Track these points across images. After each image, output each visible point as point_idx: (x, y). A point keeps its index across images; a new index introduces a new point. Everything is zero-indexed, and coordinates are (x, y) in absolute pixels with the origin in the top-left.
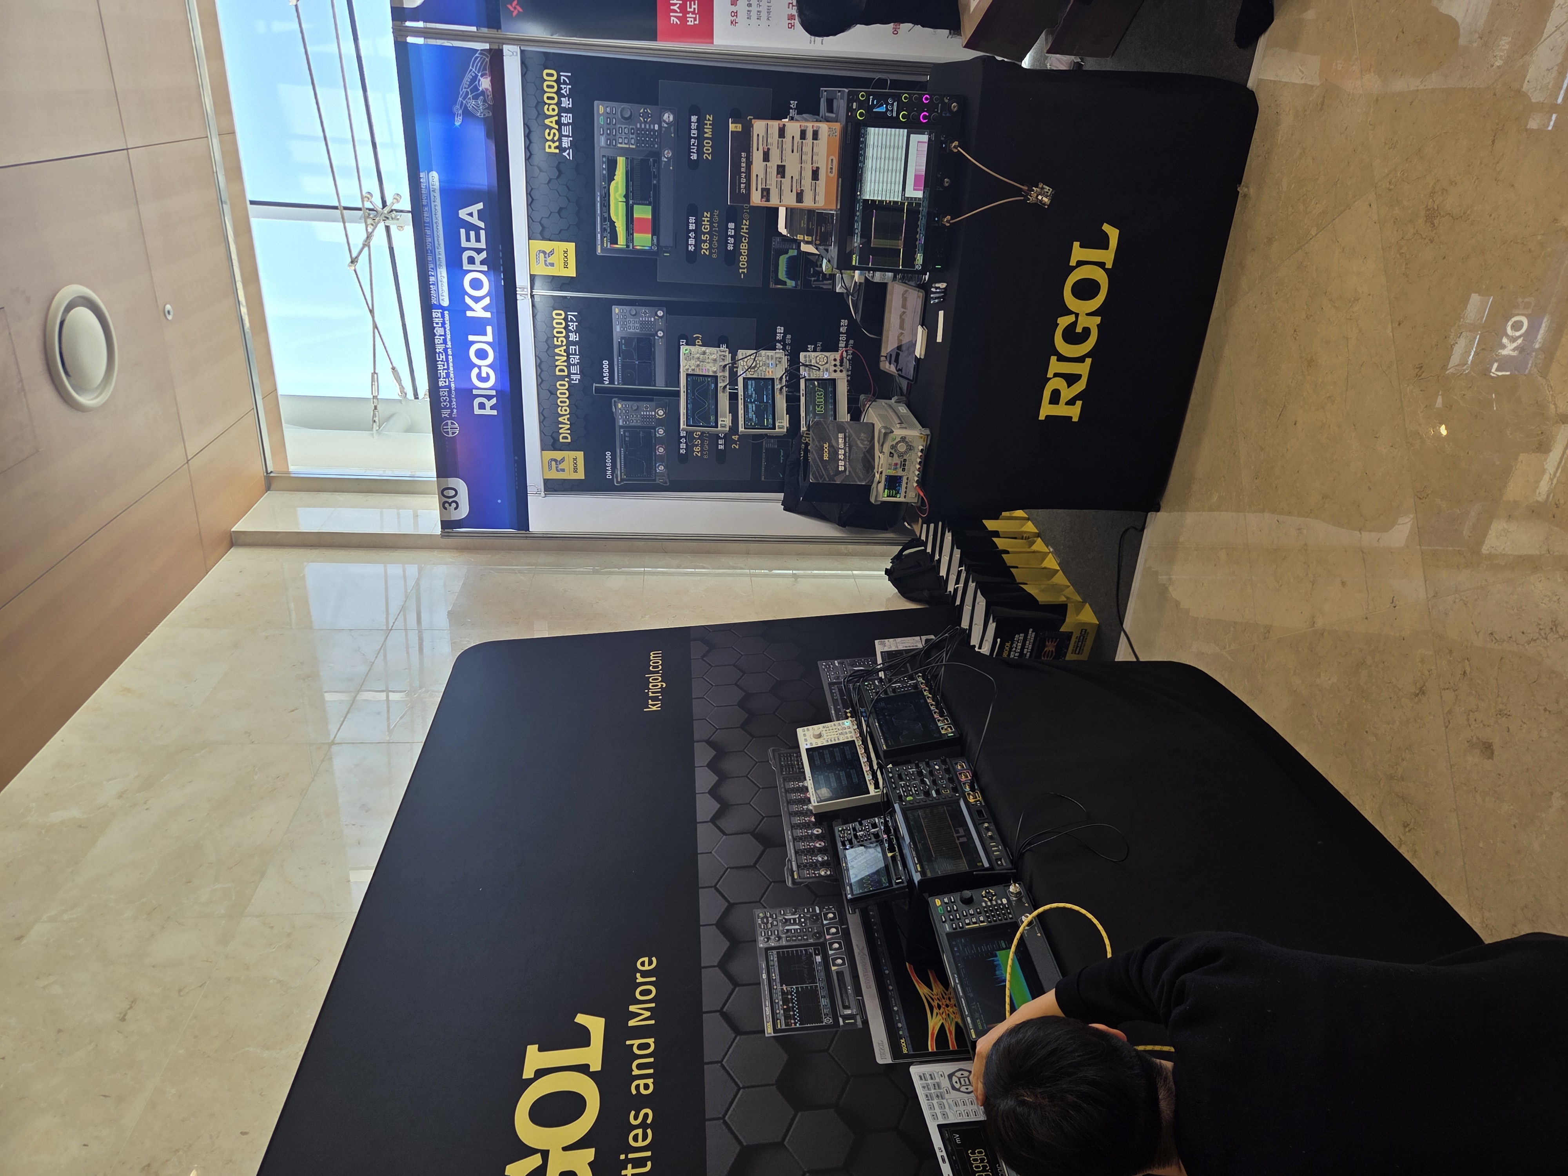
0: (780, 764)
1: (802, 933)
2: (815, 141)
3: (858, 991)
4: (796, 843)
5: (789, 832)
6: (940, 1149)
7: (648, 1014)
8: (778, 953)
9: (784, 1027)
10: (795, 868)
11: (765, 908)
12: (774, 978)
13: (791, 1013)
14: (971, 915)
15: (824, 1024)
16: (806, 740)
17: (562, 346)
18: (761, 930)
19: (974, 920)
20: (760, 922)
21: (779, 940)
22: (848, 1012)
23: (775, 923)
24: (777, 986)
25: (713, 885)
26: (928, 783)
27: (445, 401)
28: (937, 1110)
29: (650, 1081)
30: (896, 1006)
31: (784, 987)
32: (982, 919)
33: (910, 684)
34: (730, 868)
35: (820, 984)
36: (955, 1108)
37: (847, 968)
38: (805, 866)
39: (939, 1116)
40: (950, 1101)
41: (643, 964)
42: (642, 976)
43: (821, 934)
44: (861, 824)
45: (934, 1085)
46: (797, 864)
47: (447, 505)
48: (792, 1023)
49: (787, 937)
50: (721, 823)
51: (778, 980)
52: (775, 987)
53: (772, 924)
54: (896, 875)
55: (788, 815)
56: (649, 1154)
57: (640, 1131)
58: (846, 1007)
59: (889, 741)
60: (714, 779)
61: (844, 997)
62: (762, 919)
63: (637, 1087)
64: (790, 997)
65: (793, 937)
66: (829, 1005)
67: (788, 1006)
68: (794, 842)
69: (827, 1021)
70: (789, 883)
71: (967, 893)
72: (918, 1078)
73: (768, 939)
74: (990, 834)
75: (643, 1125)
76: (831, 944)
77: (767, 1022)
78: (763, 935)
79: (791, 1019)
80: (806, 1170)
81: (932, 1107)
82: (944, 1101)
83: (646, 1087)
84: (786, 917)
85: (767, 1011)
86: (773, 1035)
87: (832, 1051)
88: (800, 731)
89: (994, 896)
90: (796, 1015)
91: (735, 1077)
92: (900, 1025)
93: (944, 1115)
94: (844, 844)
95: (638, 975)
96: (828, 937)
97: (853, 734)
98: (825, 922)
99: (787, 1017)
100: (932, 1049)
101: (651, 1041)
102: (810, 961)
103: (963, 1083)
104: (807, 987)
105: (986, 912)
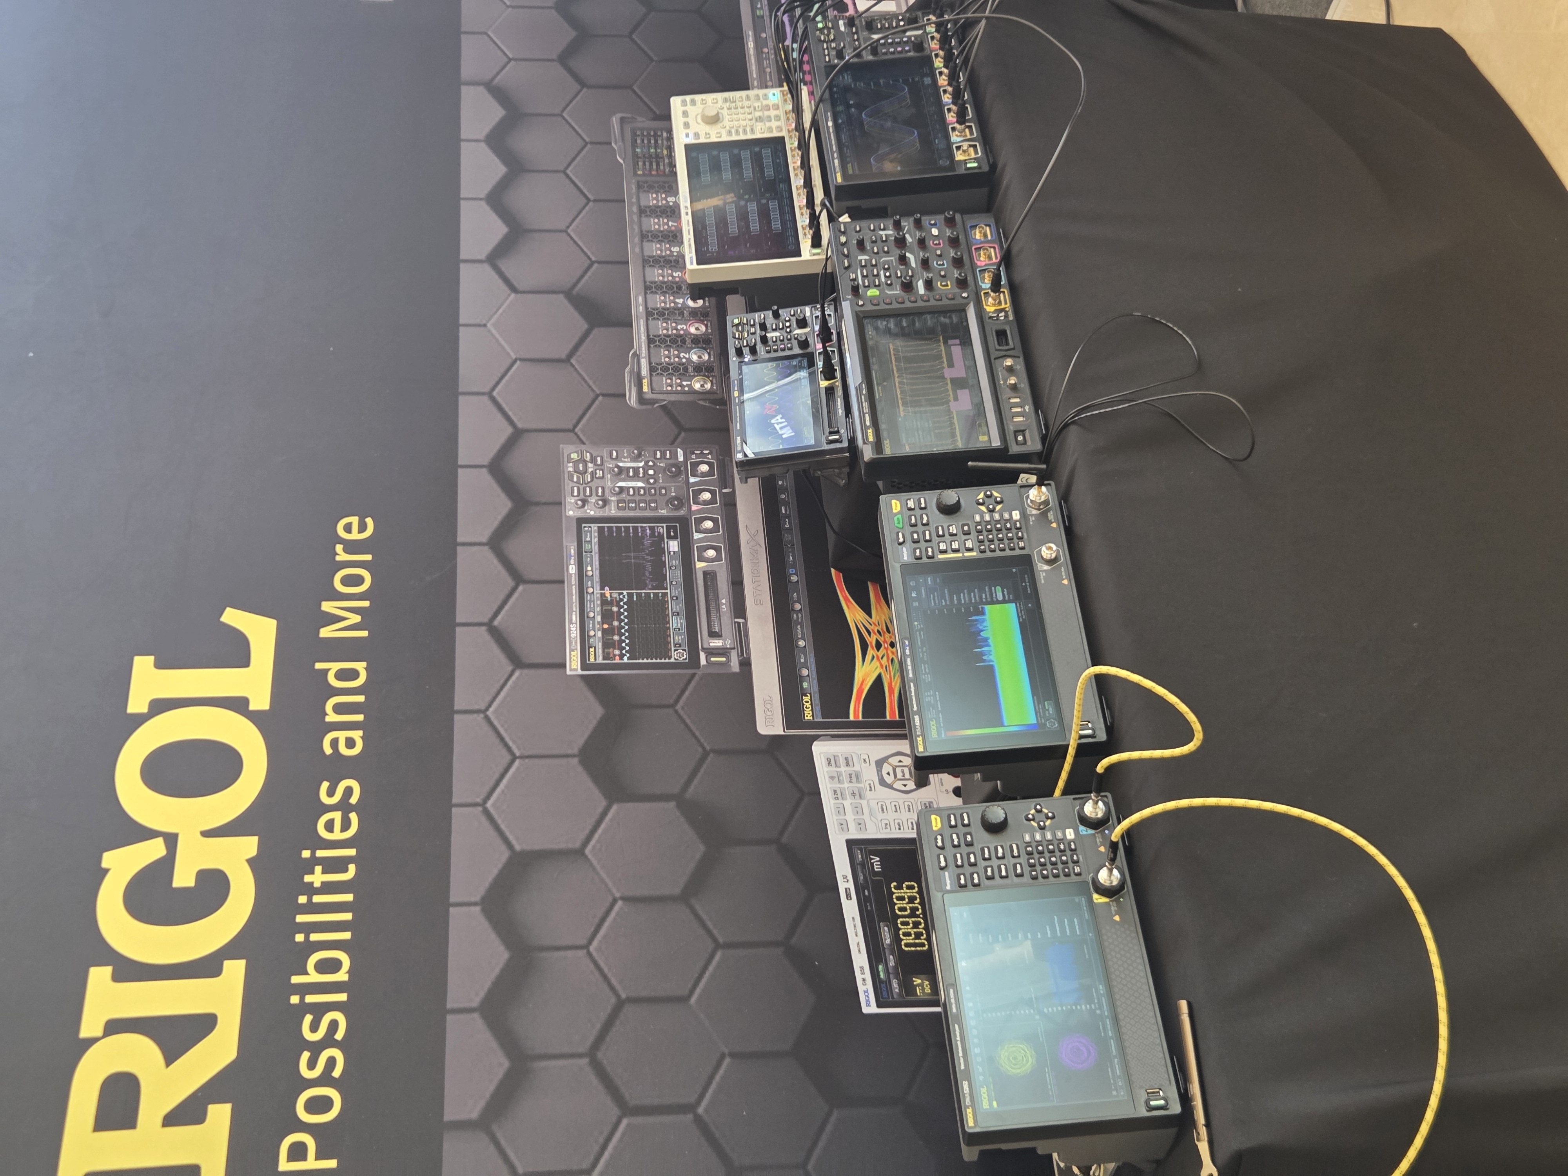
0: (634, 151)
1: (650, 495)
3: (739, 609)
4: (650, 322)
5: (640, 299)
6: (845, 877)
7: (356, 619)
8: (601, 530)
9: (600, 660)
10: (645, 372)
11: (584, 443)
12: (590, 573)
13: (616, 638)
14: (952, 535)
15: (672, 660)
16: (687, 125)
18: (571, 484)
20: (571, 469)
21: (604, 506)
22: (717, 643)
23: (599, 473)
24: (594, 589)
25: (487, 390)
26: (913, 265)
28: (850, 817)
29: (357, 735)
30: (803, 638)
31: (607, 592)
32: (969, 544)
33: (909, 37)
34: (522, 360)
35: (674, 590)
36: (880, 816)
37: (724, 568)
38: (665, 369)
39: (852, 826)
40: (873, 804)
41: (348, 528)
42: (346, 551)
43: (680, 502)
44: (776, 315)
45: (850, 775)
46: (650, 363)
48: (615, 656)
49: (618, 502)
50: (508, 266)
51: (597, 578)
52: (590, 590)
53: (593, 474)
54: (830, 426)
55: (640, 262)
56: (352, 852)
57: (337, 816)
58: (713, 635)
59: (849, 166)
60: (499, 170)
61: (714, 617)
62: (576, 463)
63: (335, 743)
64: (615, 609)
65: (630, 502)
66: (684, 630)
67: (610, 624)
68: (647, 320)
69: (679, 655)
70: (632, 400)
71: (951, 496)
72: (825, 763)
73: (584, 502)
74: (1012, 381)
75: (344, 806)
76: (700, 521)
77: (571, 650)
78: (575, 494)
79: (614, 648)
80: (618, 895)
81: (841, 811)
82: (864, 803)
83: (350, 743)
84: (621, 464)
85: (573, 631)
86: (580, 672)
87: (683, 708)
88: (676, 102)
89: (998, 503)
90: (624, 641)
91: (507, 739)
92: (805, 672)
93: (861, 825)
94: (739, 352)
95: (339, 548)
96: (694, 507)
97: (782, 123)
98: (692, 480)
99: (607, 644)
100: (856, 715)
101: (360, 666)
102: (659, 550)
103: (899, 776)
104: (648, 595)
105: (980, 532)
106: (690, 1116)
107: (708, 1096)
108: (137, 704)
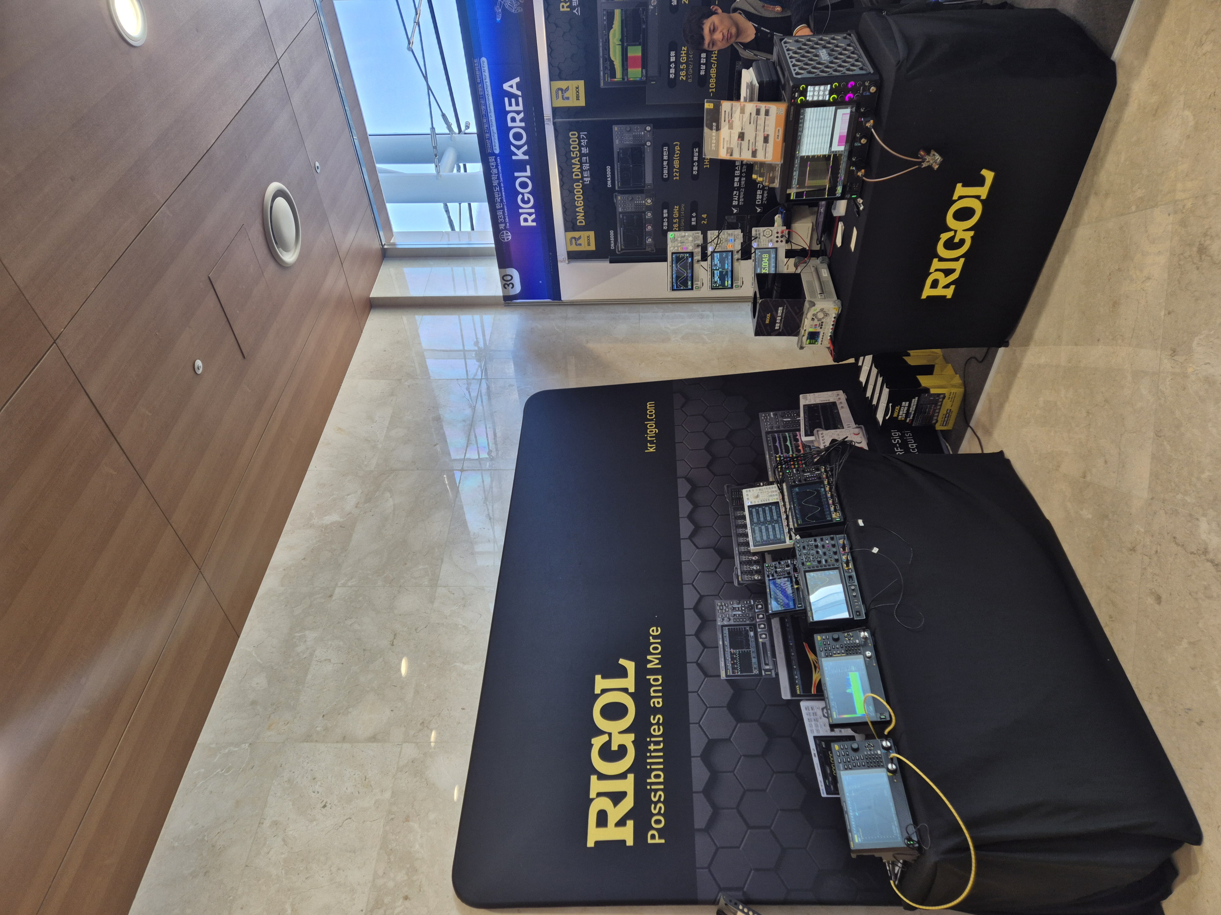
0: (732, 497)
1: (743, 616)
2: (767, 117)
3: (774, 655)
4: (740, 557)
5: (737, 549)
6: (814, 749)
7: (657, 661)
8: (729, 629)
9: (731, 674)
10: (739, 574)
11: (721, 599)
12: (726, 644)
13: (736, 666)
14: (837, 648)
15: (754, 674)
16: (748, 499)
17: (576, 157)
18: (719, 614)
19: (838, 652)
20: (718, 609)
21: (729, 621)
22: (767, 667)
23: (727, 610)
24: (728, 649)
25: (691, 582)
26: (821, 554)
27: (501, 218)
28: (814, 728)
29: (660, 700)
30: (795, 665)
31: (732, 650)
32: (843, 651)
33: (816, 474)
34: (701, 572)
35: (753, 649)
36: (824, 727)
37: (768, 641)
38: (746, 573)
39: (815, 731)
40: (821, 723)
41: (653, 631)
42: (653, 639)
43: (753, 618)
44: (779, 563)
45: (813, 714)
46: (741, 571)
47: (506, 286)
48: (736, 672)
49: (734, 619)
50: (696, 540)
51: (728, 646)
52: (727, 650)
53: (725, 610)
54: (799, 602)
55: (736, 537)
56: (661, 739)
57: (656, 727)
58: (766, 664)
59: (799, 521)
60: (691, 507)
61: (766, 659)
62: (720, 606)
63: (654, 703)
64: (735, 656)
65: (737, 619)
66: (757, 663)
68: (739, 556)
69: (756, 672)
70: (736, 584)
71: (836, 635)
72: (805, 709)
73: (723, 620)
74: (854, 594)
75: (658, 723)
76: (759, 625)
77: (722, 670)
78: (720, 617)
79: (735, 670)
80: (742, 754)
81: (811, 726)
82: (818, 723)
83: (658, 703)
84: (734, 606)
85: (722, 664)
86: (725, 678)
87: (758, 690)
88: (744, 491)
89: (851, 637)
90: (738, 667)
91: (705, 701)
92: (796, 677)
93: (818, 731)
94: (768, 576)
95: (651, 638)
96: (758, 620)
97: (778, 497)
98: (756, 611)
99: (733, 668)
100: (814, 692)
101: (660, 677)
102: (747, 635)
104: (745, 651)
105: (846, 647)
106: (769, 830)
107: (774, 823)
108: (597, 691)
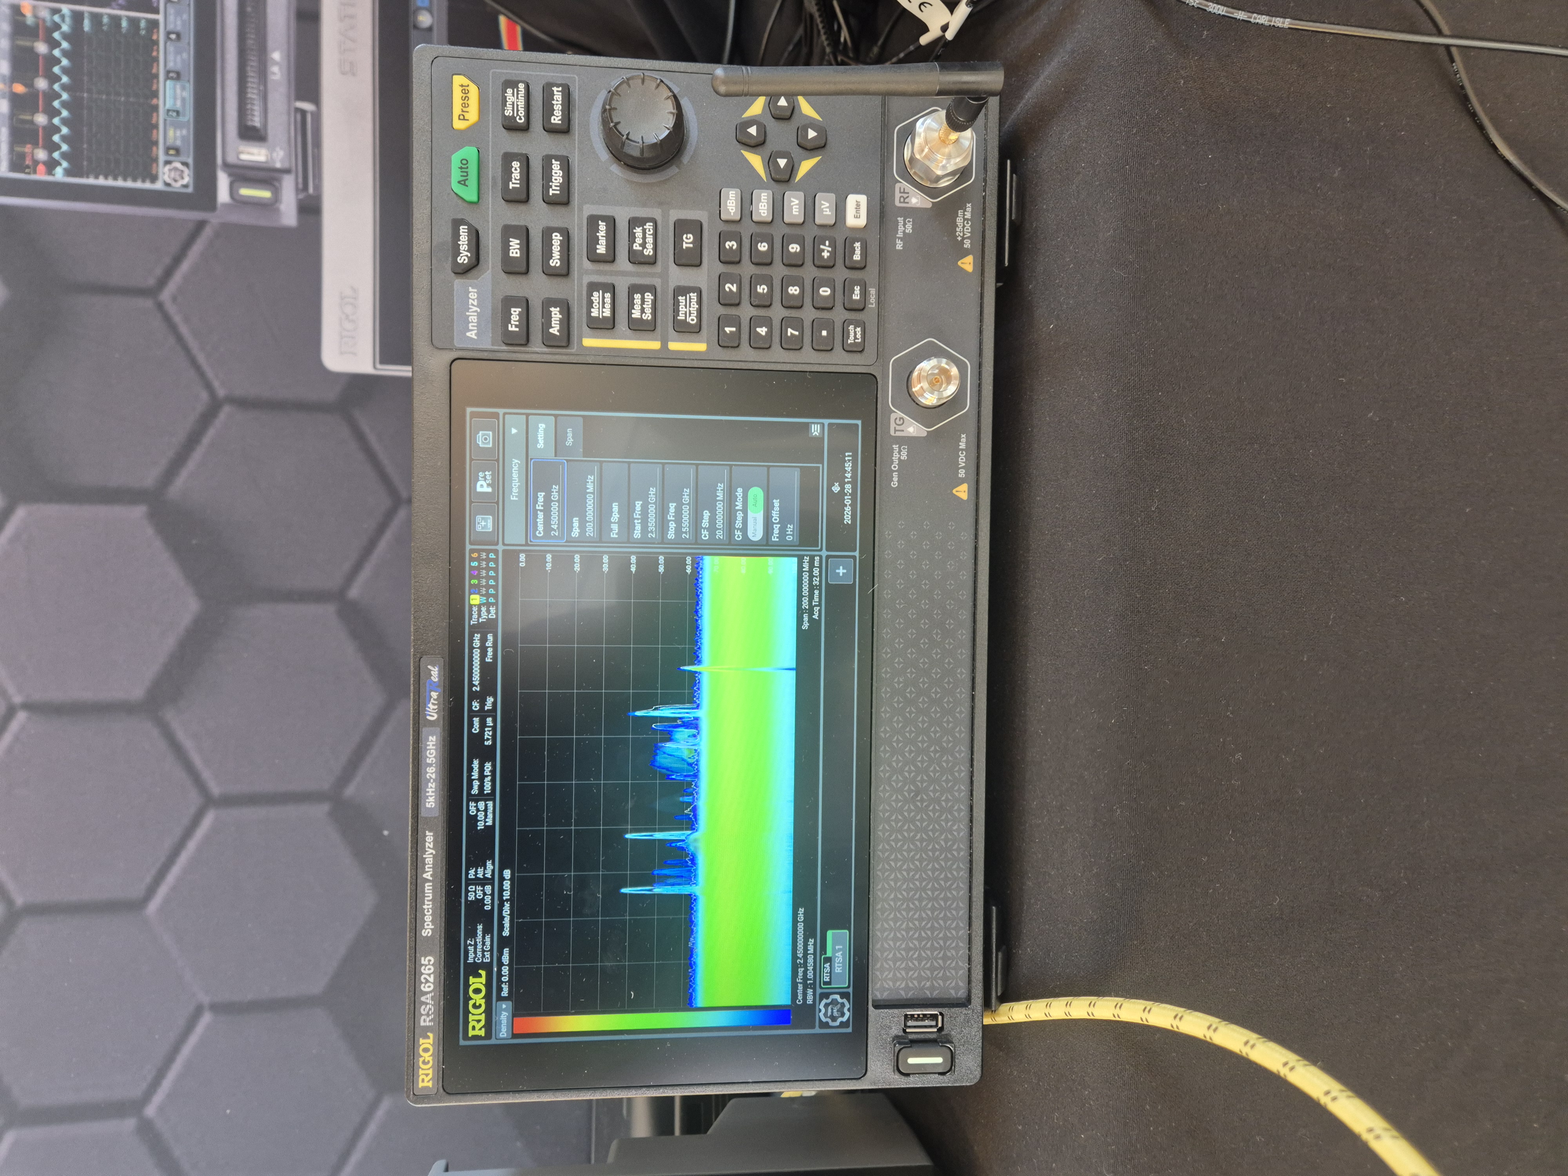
3: (307, 79)
9: (4, 171)
15: (159, 186)
22: (254, 155)
31: (26, 2)
35: (172, 17)
48: (36, 163)
58: (248, 134)
61: (253, 94)
66: (189, 115)
67: (30, 85)
79: (36, 144)
80: (17, 699)
90: (57, 130)
99: (21, 133)
104: (116, 20)
105: (729, 260)
106: (130, 1123)
107: (167, 1084)
